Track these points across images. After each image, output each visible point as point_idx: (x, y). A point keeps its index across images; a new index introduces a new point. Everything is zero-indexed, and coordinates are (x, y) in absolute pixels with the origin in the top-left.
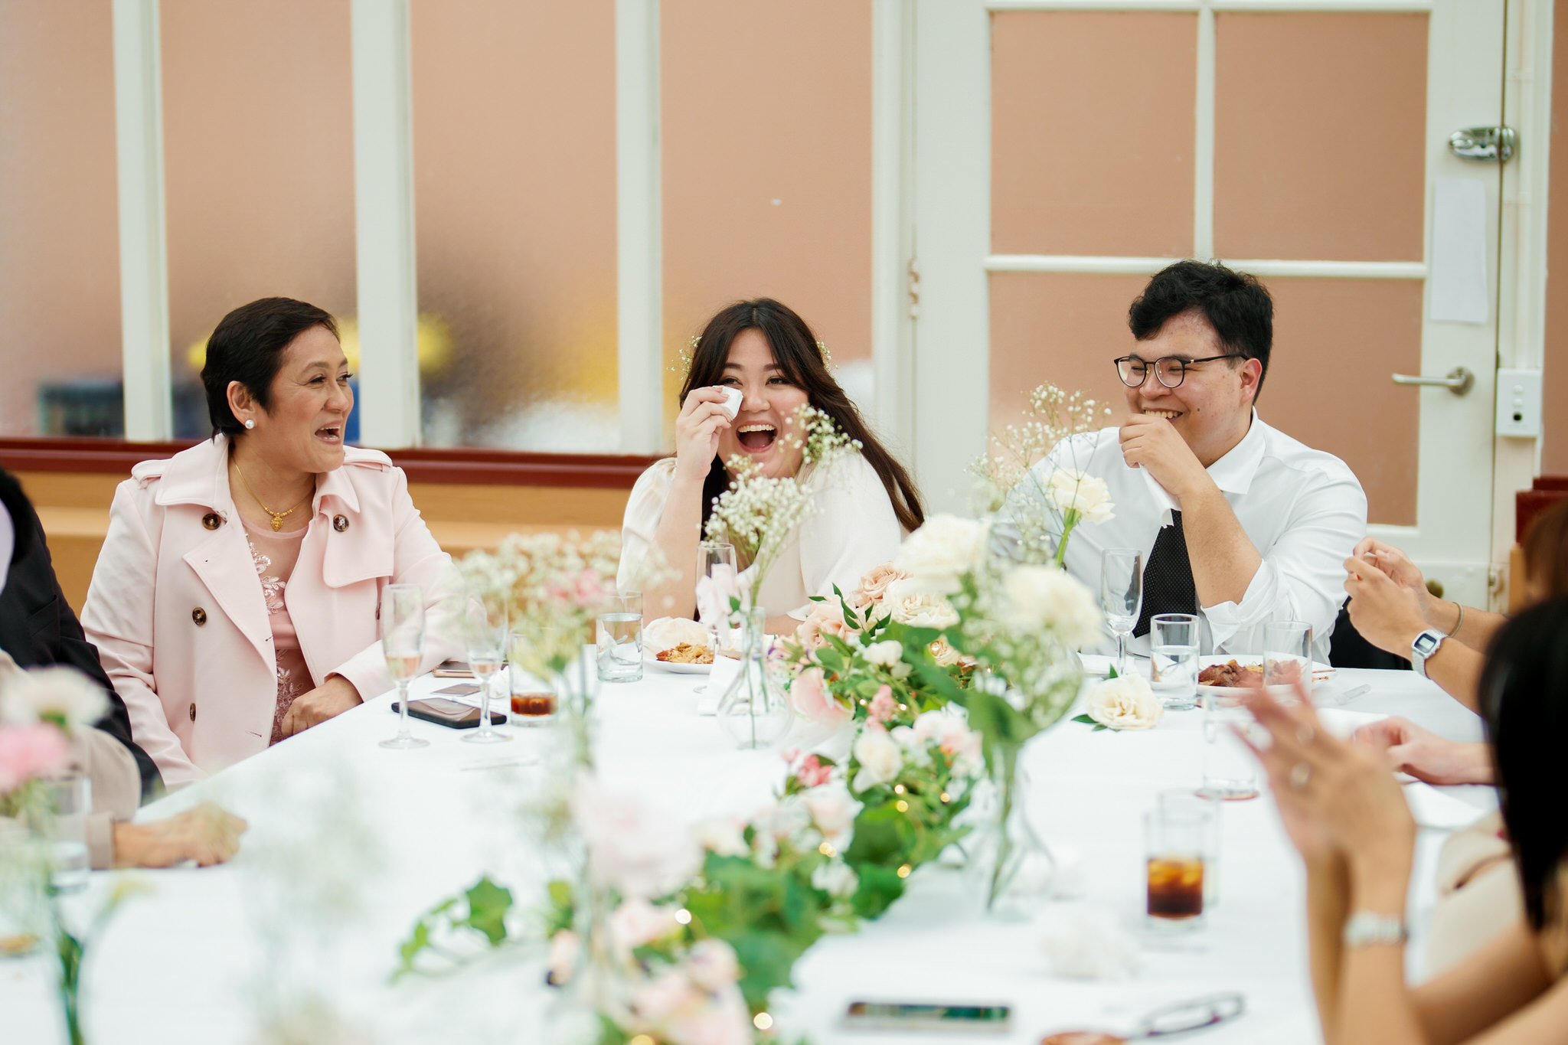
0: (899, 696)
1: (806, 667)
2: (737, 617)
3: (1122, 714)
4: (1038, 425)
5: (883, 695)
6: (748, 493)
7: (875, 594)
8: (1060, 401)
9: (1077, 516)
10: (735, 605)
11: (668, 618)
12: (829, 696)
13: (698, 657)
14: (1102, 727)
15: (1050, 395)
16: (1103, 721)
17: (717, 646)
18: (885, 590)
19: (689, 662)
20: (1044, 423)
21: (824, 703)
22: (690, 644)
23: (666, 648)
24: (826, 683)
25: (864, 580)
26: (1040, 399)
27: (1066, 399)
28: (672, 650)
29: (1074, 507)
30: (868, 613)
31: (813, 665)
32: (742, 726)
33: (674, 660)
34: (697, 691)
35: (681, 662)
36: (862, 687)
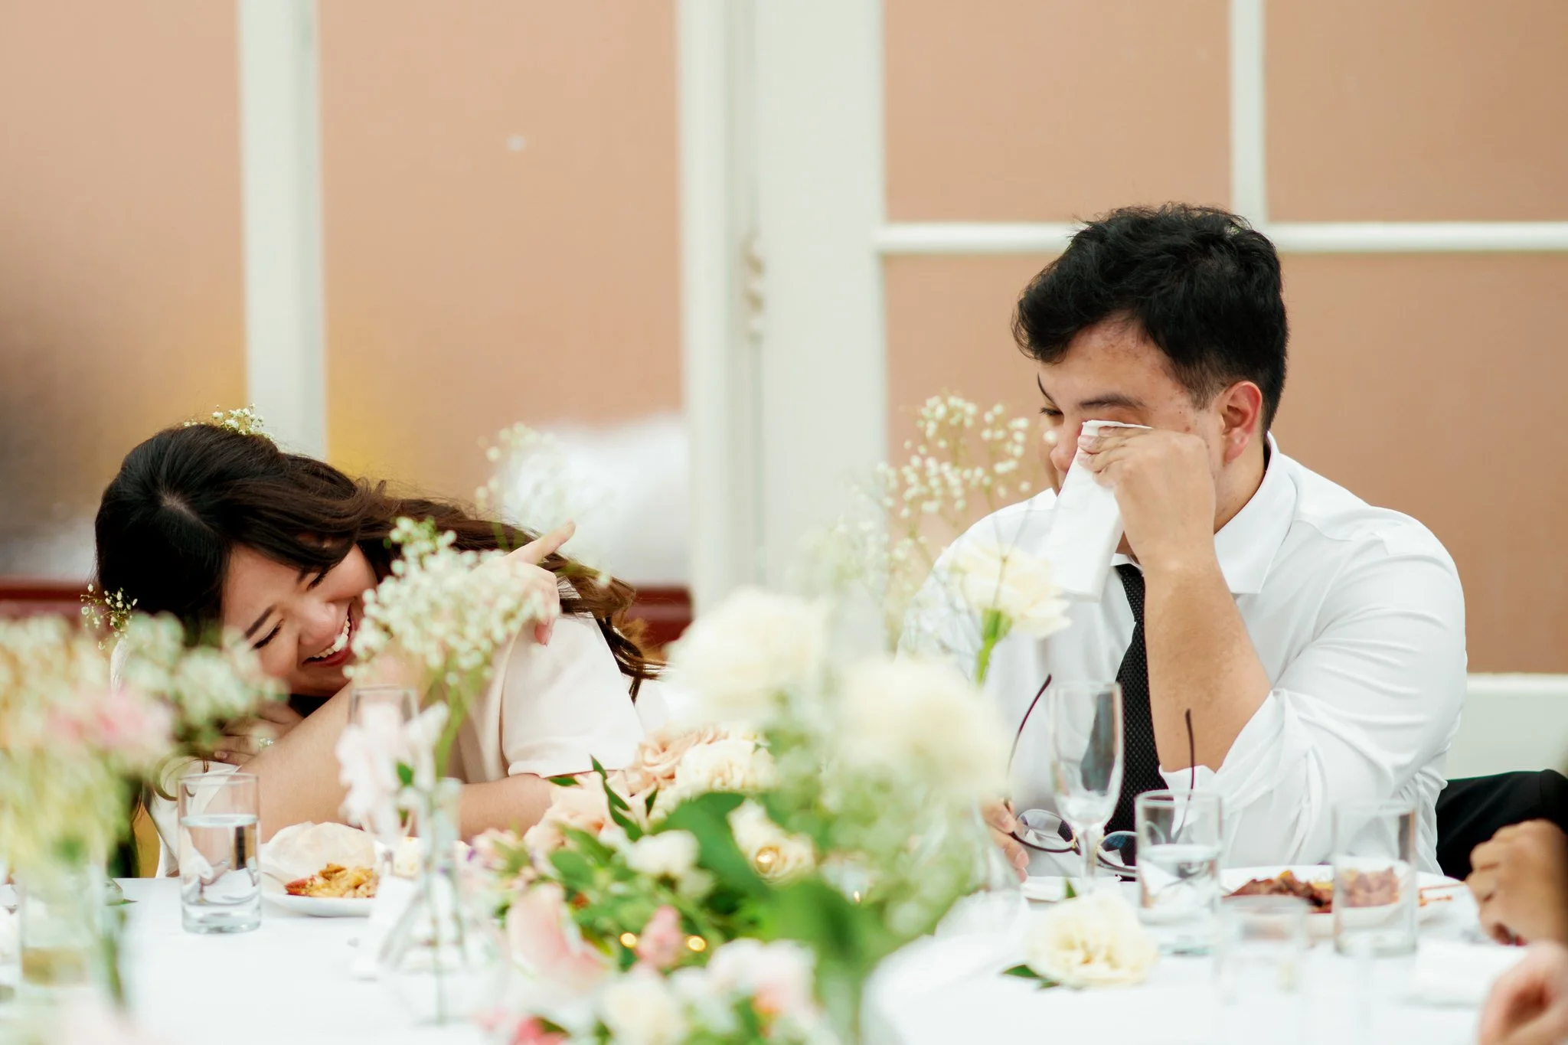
0: (689, 926)
1: (531, 882)
2: (410, 799)
3: (1087, 961)
4: (931, 463)
5: (663, 924)
6: (425, 581)
7: (661, 769)
8: (968, 422)
9: (1003, 622)
10: (406, 776)
11: (308, 824)
12: (573, 934)
13: (357, 887)
14: (1051, 984)
15: (950, 413)
16: (1053, 973)
17: (387, 865)
18: (679, 763)
19: (341, 896)
20: (941, 460)
21: (563, 948)
22: (342, 865)
23: (300, 874)
24: (566, 911)
25: (643, 748)
26: (934, 419)
27: (979, 419)
28: (312, 879)
29: (1000, 607)
30: (650, 802)
31: (543, 879)
32: (423, 991)
33: (316, 893)
34: (354, 943)
35: (328, 895)
36: (627, 912)
